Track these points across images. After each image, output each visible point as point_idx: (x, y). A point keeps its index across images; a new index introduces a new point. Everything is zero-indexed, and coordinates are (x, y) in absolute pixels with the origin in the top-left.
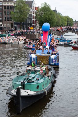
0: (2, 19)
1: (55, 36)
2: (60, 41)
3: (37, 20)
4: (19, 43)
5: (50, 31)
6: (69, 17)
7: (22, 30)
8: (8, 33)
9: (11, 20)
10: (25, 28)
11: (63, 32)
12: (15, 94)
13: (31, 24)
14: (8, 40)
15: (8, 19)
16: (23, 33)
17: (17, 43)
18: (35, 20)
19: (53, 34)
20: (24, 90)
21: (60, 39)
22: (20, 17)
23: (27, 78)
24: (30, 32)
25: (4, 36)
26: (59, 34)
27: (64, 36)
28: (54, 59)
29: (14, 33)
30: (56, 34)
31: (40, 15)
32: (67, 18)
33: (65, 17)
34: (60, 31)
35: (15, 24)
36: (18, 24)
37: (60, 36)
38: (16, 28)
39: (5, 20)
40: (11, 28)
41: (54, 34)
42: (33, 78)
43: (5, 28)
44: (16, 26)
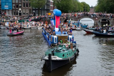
0: (21, 5)
1: (72, 21)
2: (77, 26)
3: (54, 6)
4: (38, 28)
5: (68, 17)
6: (85, 3)
7: (40, 15)
8: (27, 18)
9: (30, 6)
10: (43, 14)
11: (80, 17)
12: (47, 59)
13: (49, 10)
14: (26, 25)
15: (26, 5)
16: (41, 18)
17: (36, 28)
18: (53, 6)
19: (70, 19)
20: (53, 56)
21: (77, 24)
22: (38, 3)
23: (56, 49)
24: (48, 18)
25: (23, 21)
26: (76, 19)
27: (80, 22)
28: (72, 38)
29: (33, 18)
30: (73, 19)
31: (58, 2)
32: (84, 4)
33: (82, 3)
34: (77, 17)
35: (33, 10)
36: (37, 9)
37: (77, 22)
38: (34, 14)
39: (24, 6)
40: (30, 14)
41: (72, 20)
42: (60, 49)
43: (24, 13)
44: (34, 11)
